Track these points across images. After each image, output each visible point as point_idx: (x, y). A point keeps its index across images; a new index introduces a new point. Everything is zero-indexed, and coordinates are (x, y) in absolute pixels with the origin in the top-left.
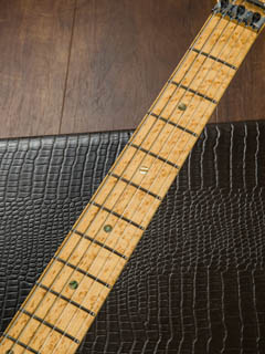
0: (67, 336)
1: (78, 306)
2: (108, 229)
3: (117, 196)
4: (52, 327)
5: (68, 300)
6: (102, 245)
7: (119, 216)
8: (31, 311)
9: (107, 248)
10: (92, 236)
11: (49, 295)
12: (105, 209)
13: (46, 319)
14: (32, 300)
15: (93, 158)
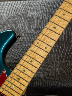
0: (53, 39)
1: (56, 33)
2: (64, 15)
3: (67, 7)
4: (49, 37)
5: (53, 31)
6: (62, 18)
7: (67, 12)
8: (44, 33)
9: (64, 19)
10: (60, 16)
11: (48, 30)
12: (63, 10)
13: (48, 36)
14: (44, 31)
15: (56, 4)
